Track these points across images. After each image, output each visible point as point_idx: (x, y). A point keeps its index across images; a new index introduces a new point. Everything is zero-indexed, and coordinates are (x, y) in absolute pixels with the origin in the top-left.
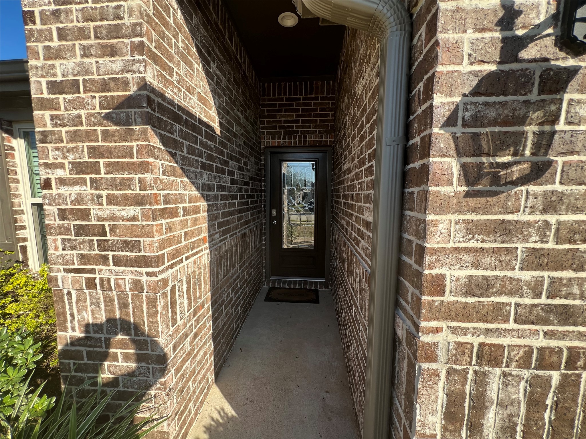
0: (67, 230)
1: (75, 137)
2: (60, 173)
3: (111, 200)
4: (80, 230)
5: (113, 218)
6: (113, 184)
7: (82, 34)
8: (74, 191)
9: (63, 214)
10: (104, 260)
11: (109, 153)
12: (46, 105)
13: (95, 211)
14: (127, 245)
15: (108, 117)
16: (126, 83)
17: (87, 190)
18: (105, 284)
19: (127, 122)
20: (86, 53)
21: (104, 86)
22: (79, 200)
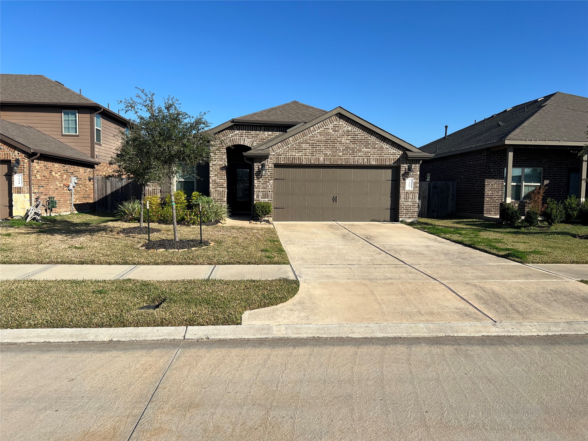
0: (213, 183)
1: (215, 171)
2: (213, 176)
3: (220, 179)
4: (215, 183)
5: (220, 182)
6: (220, 177)
7: (218, 159)
8: (214, 178)
9: (212, 181)
10: (218, 187)
11: (220, 173)
12: (211, 167)
13: (217, 181)
14: (221, 185)
15: (220, 169)
16: (223, 165)
17: (216, 178)
18: (218, 191)
19: (223, 170)
20: (218, 161)
21: (220, 165)
22: (215, 179)
